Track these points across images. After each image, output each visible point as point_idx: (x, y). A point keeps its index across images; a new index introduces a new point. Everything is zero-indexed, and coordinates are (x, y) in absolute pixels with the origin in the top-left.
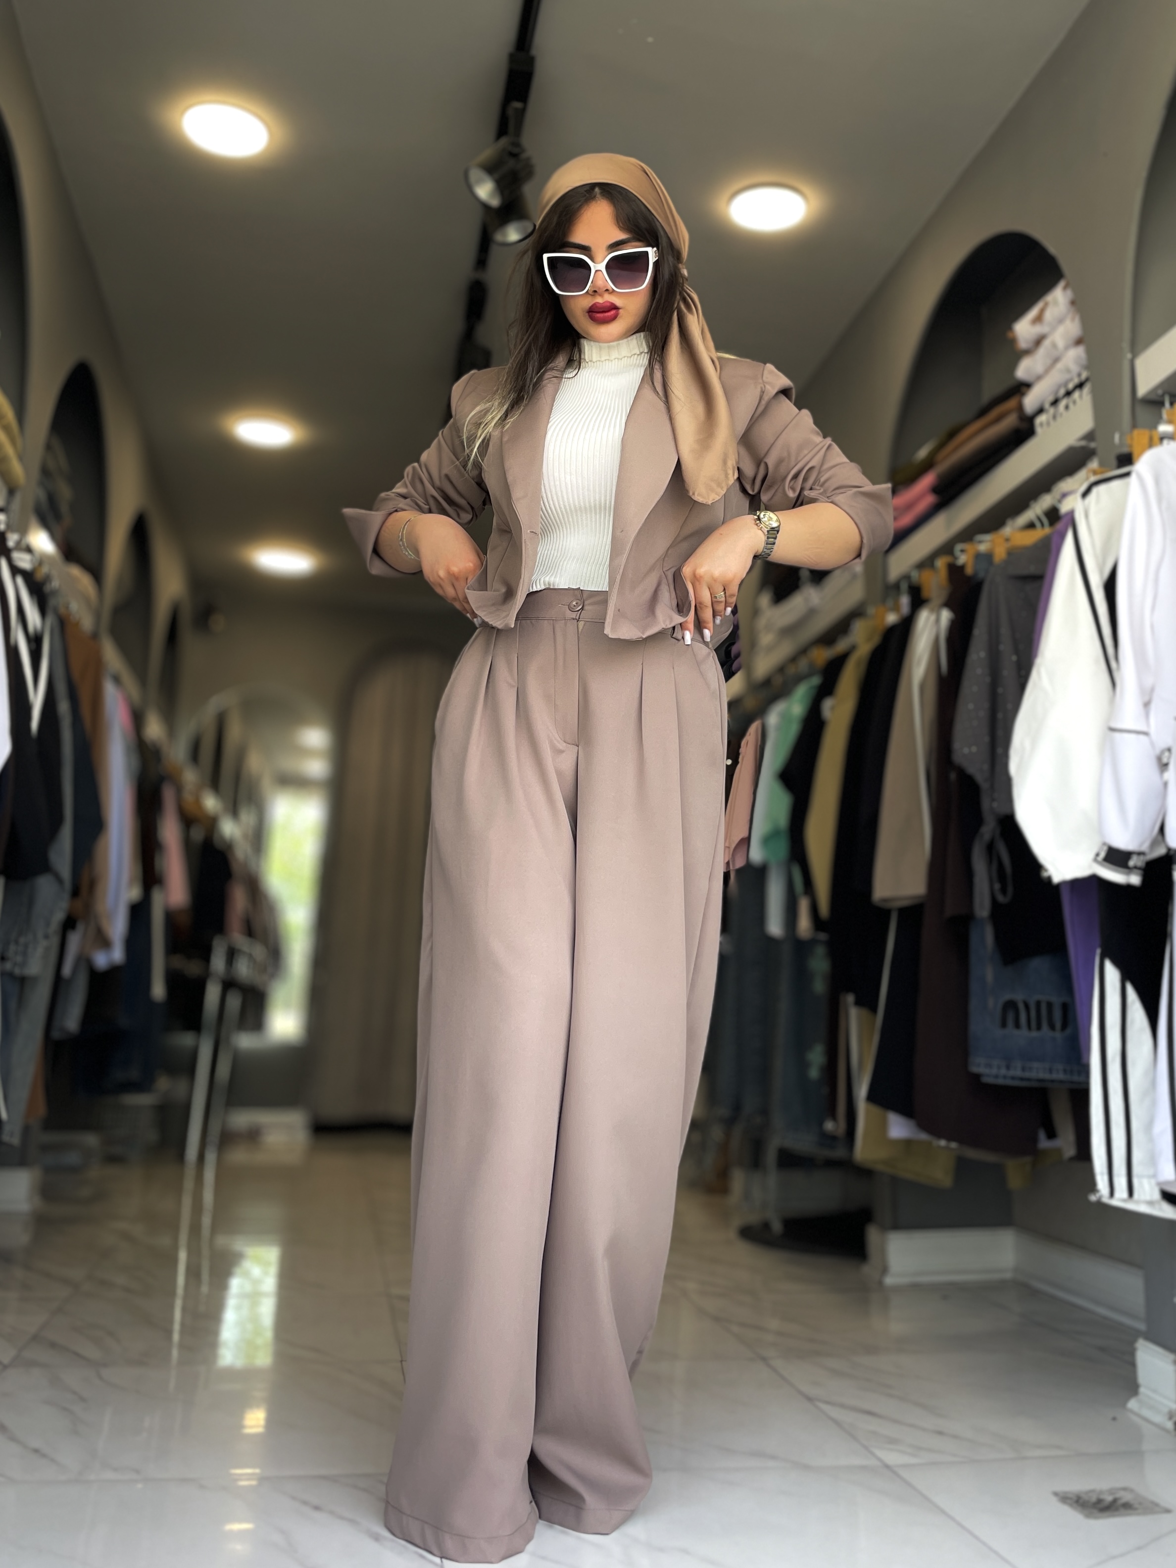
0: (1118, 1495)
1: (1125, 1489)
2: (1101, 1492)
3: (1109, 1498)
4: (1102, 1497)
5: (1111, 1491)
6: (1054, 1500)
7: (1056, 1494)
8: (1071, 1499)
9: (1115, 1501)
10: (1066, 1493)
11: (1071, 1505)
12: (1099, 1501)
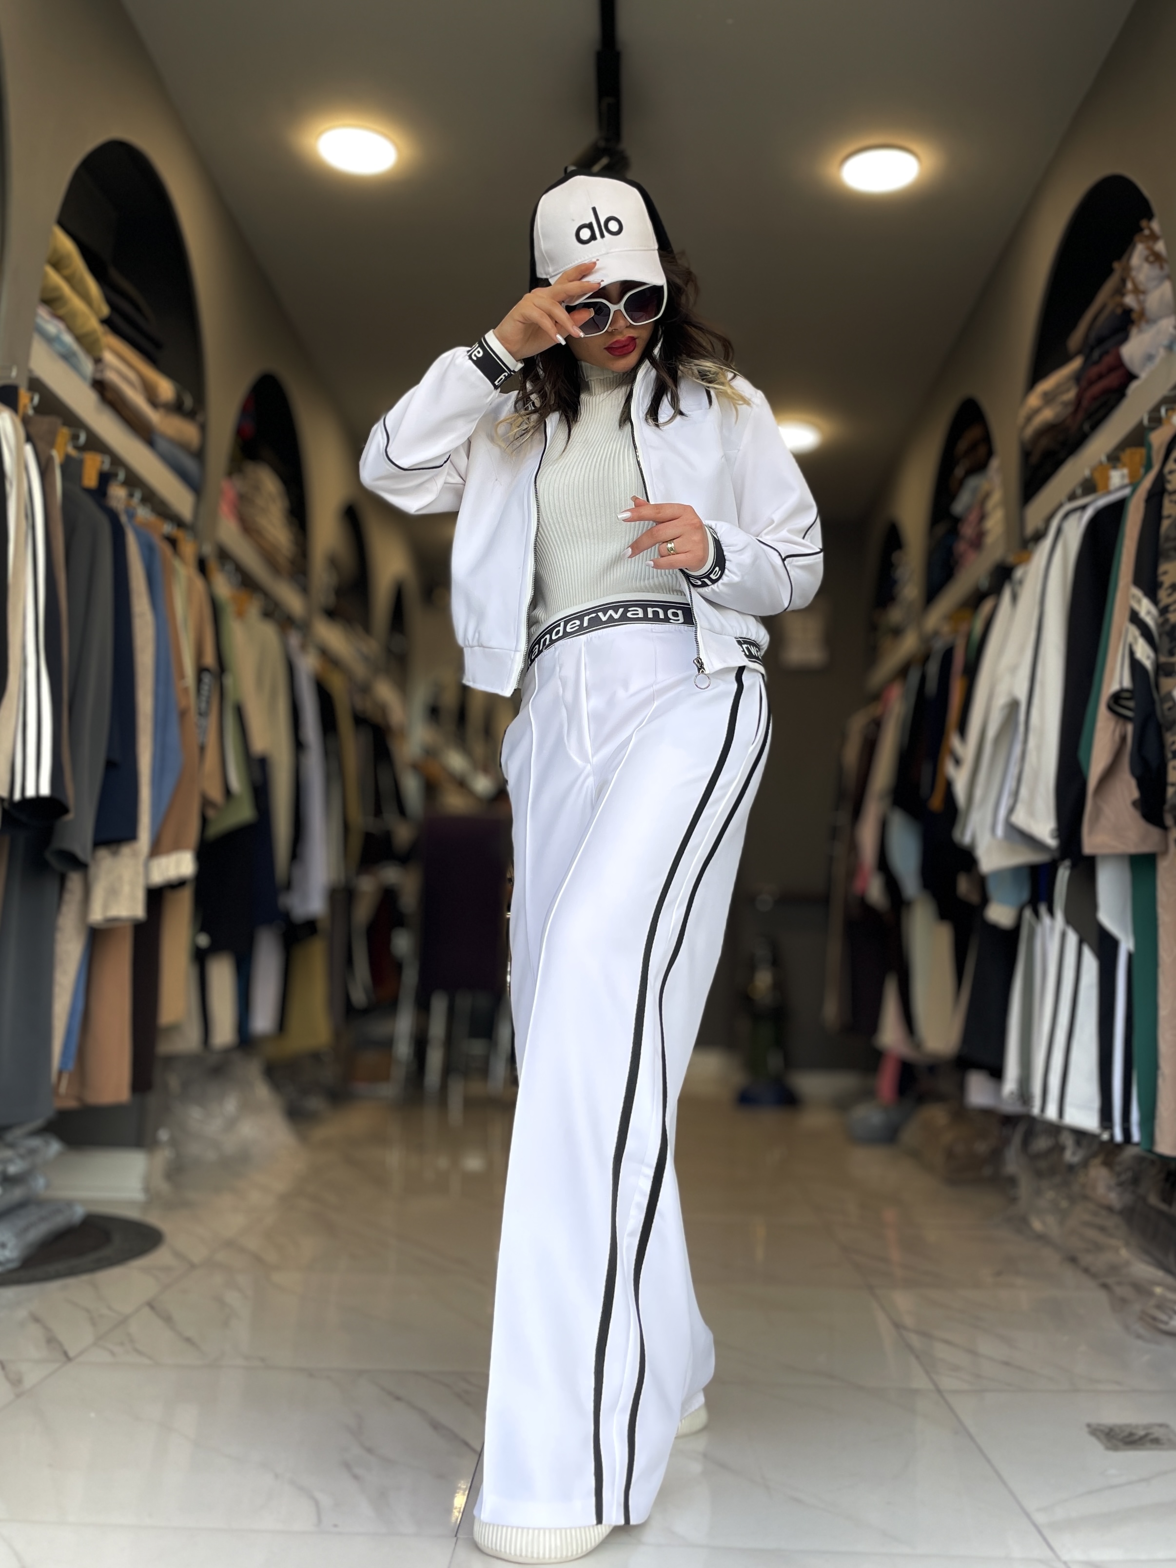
0: (1151, 1431)
1: (1161, 1425)
2: (1137, 1426)
3: (1142, 1433)
4: (1134, 1431)
5: (1146, 1427)
6: (1085, 1430)
7: (1089, 1426)
8: (1102, 1431)
9: (1147, 1435)
10: (1099, 1425)
11: (1098, 1438)
12: (1131, 1434)
